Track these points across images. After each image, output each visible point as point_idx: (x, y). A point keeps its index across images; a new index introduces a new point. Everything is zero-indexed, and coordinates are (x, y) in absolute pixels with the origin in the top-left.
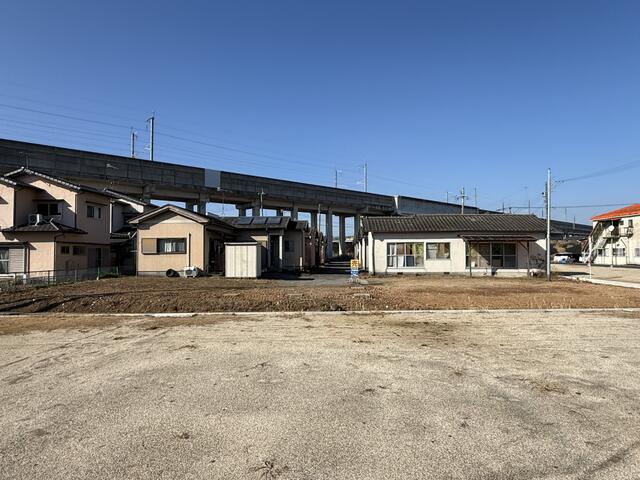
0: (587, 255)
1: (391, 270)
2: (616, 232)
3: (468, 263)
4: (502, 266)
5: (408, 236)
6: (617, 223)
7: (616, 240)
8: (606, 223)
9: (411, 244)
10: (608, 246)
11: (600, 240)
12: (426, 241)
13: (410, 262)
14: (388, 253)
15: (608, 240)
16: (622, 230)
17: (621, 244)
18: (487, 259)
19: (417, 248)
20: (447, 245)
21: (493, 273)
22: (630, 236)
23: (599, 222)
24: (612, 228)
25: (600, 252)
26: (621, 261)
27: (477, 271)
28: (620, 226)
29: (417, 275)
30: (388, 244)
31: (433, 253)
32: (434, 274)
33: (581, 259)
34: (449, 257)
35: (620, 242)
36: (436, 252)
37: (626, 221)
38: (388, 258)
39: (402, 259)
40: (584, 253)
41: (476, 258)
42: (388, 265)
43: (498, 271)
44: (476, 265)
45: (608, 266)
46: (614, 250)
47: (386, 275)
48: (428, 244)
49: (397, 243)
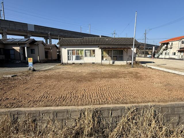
0: (157, 55)
1: (70, 62)
2: (167, 47)
3: (102, 59)
4: (117, 60)
6: (167, 44)
7: (166, 50)
8: (164, 44)
9: (78, 50)
10: (164, 52)
11: (162, 50)
12: (84, 49)
13: (78, 58)
14: (68, 54)
15: (164, 50)
16: (169, 46)
17: (168, 51)
18: (111, 57)
19: (81, 52)
20: (94, 51)
21: (113, 63)
22: (171, 48)
23: (162, 43)
24: (166, 46)
25: (161, 54)
26: (167, 57)
27: (106, 62)
28: (168, 45)
29: (81, 64)
30: (68, 50)
31: (88, 54)
32: (88, 63)
33: (155, 56)
34: (94, 56)
35: (168, 50)
36: (89, 54)
37: (170, 43)
38: (68, 57)
39: (74, 57)
40: (156, 54)
41: (106, 56)
42: (68, 60)
43: (115, 62)
44: (106, 60)
45: (163, 58)
46: (166, 53)
48: (85, 50)
49: (72, 50)
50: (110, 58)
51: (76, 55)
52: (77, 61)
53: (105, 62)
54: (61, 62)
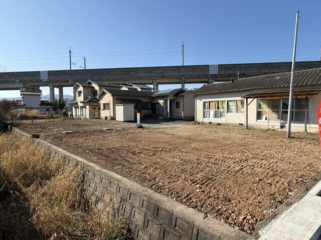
1: (206, 120)
5: (215, 96)
9: (218, 102)
12: (227, 99)
13: (217, 115)
14: (204, 108)
18: (278, 113)
19: (222, 105)
20: (243, 102)
21: (282, 127)
30: (204, 103)
32: (232, 124)
34: (244, 112)
38: (204, 112)
39: (212, 113)
41: (267, 112)
42: (204, 117)
44: (266, 119)
47: (203, 124)
48: (228, 101)
49: (210, 102)
50: (275, 115)
51: (214, 110)
52: (216, 119)
53: (263, 123)
54: (194, 120)
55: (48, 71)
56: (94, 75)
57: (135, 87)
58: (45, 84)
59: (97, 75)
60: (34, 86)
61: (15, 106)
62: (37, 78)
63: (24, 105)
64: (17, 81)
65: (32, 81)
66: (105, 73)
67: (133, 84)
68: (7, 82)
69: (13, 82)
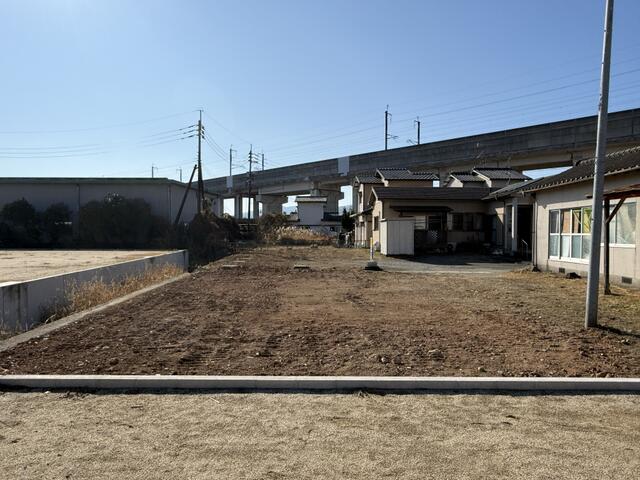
9: (580, 211)
14: (551, 229)
39: (567, 242)
42: (550, 253)
47: (548, 271)
51: (571, 234)
52: (574, 260)
54: (531, 260)
55: (351, 157)
56: (427, 156)
57: (481, 177)
58: (345, 181)
59: (434, 154)
60: (331, 185)
61: (286, 222)
62: (333, 171)
63: (299, 220)
64: (307, 179)
65: (326, 178)
66: (452, 149)
67: (479, 169)
68: (293, 182)
69: (301, 181)
